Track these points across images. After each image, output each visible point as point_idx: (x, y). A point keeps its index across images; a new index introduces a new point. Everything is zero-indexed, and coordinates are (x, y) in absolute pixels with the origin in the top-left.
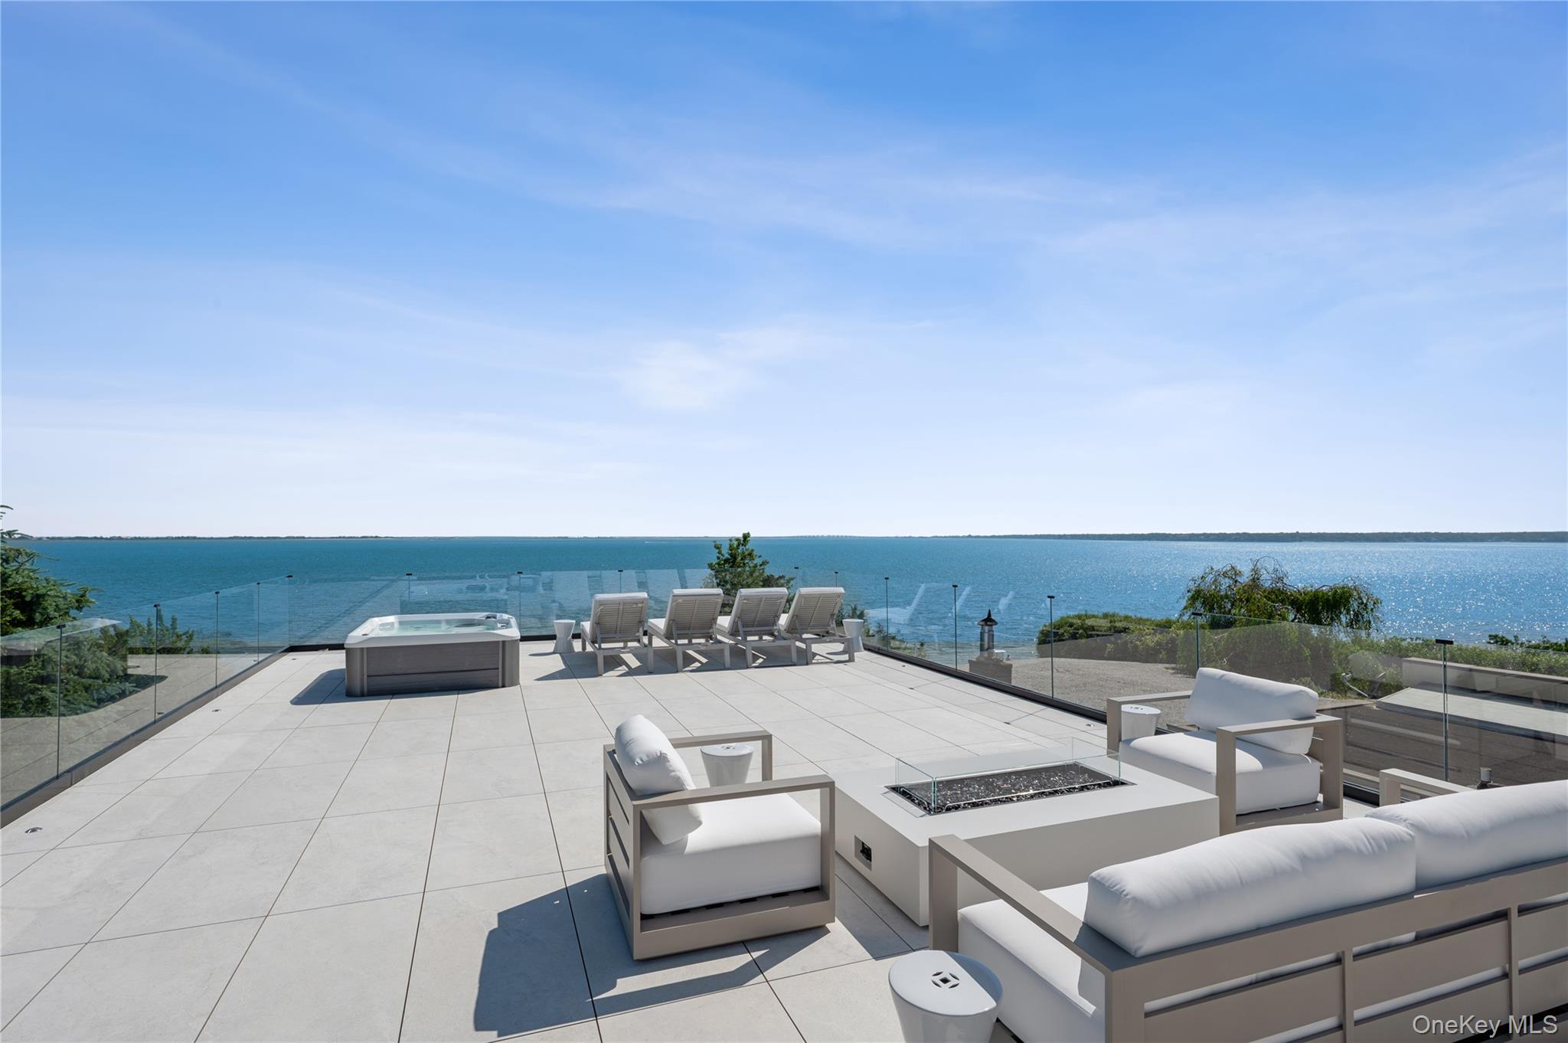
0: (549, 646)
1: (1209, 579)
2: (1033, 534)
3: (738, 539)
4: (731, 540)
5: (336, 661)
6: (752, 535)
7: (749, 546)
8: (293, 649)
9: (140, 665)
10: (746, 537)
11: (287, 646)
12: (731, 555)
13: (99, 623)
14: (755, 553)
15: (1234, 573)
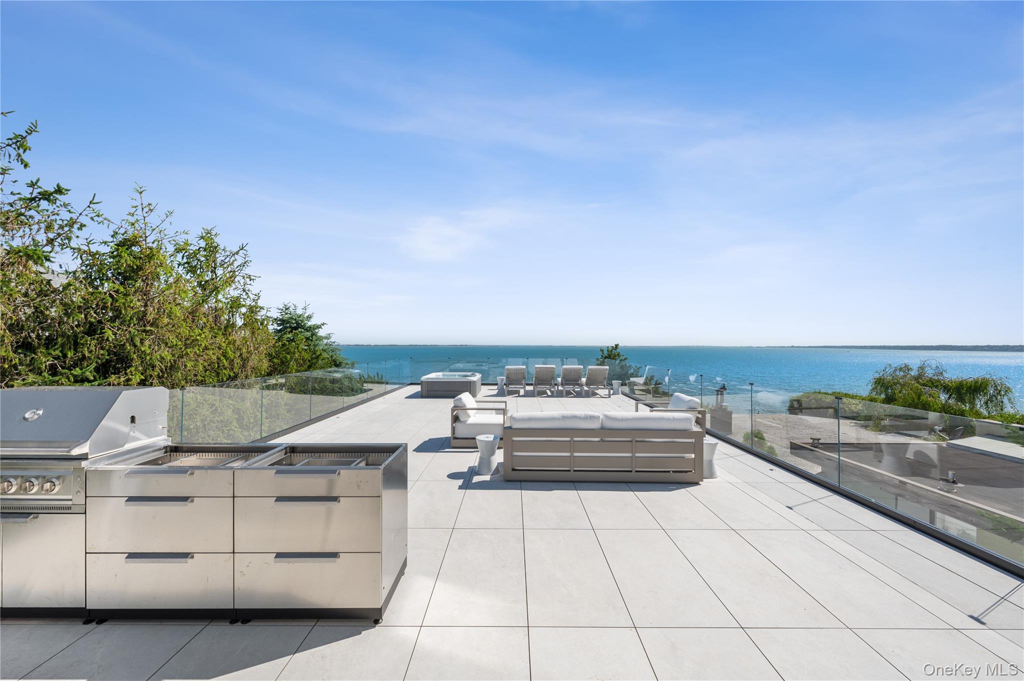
0: (496, 387)
1: (889, 371)
2: (833, 345)
3: (613, 347)
4: (608, 347)
5: (418, 388)
6: (620, 345)
7: (618, 350)
8: (412, 384)
9: (367, 386)
10: (617, 346)
11: (410, 383)
12: (608, 354)
13: (357, 371)
14: (620, 354)
15: (906, 368)
